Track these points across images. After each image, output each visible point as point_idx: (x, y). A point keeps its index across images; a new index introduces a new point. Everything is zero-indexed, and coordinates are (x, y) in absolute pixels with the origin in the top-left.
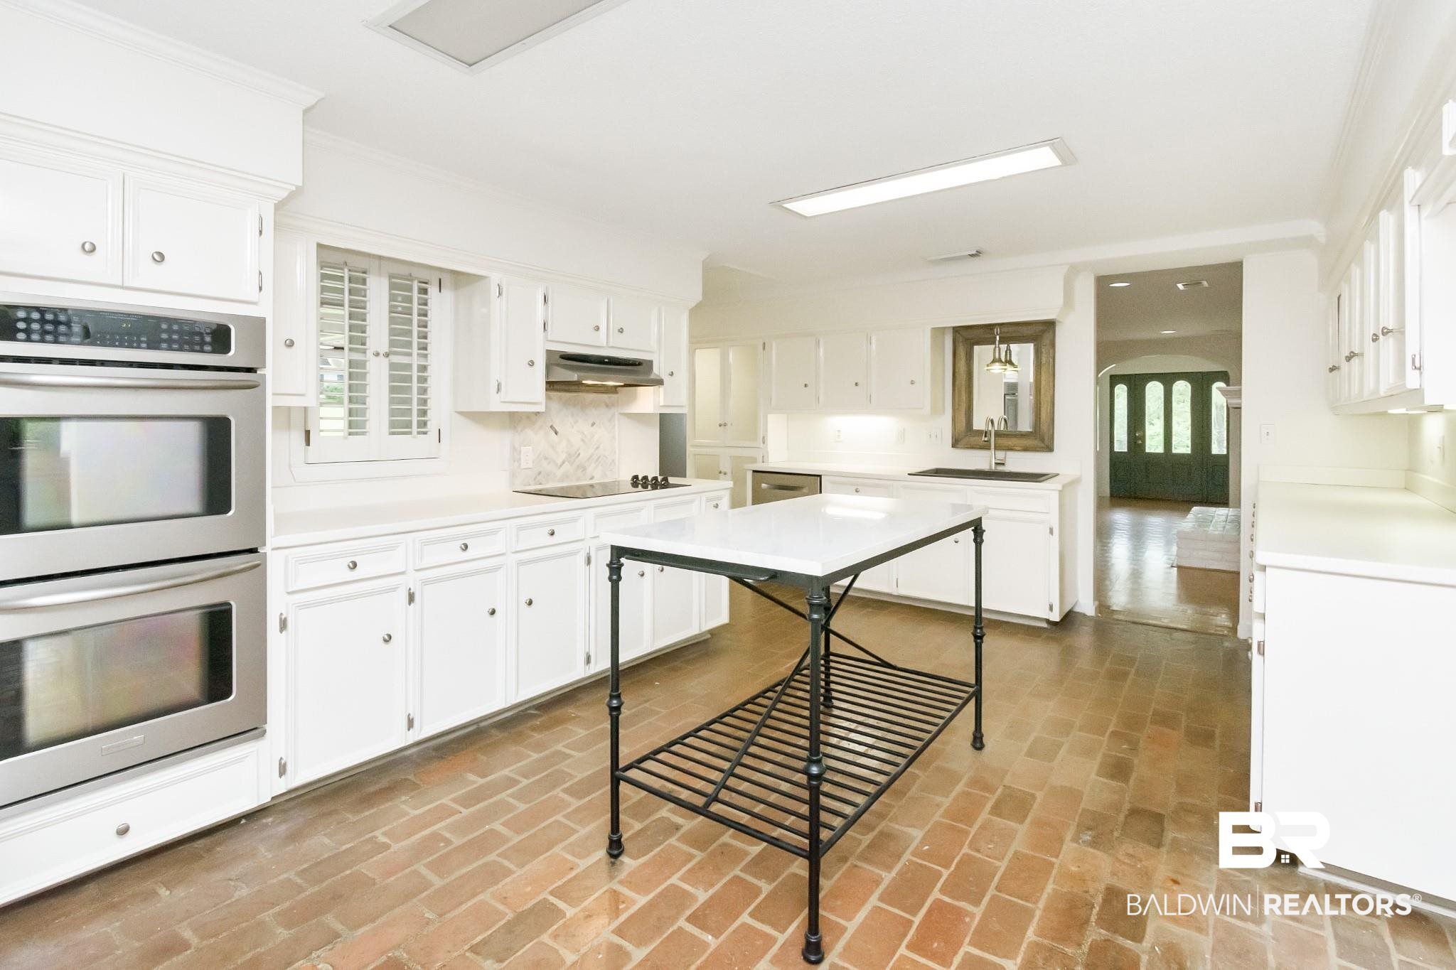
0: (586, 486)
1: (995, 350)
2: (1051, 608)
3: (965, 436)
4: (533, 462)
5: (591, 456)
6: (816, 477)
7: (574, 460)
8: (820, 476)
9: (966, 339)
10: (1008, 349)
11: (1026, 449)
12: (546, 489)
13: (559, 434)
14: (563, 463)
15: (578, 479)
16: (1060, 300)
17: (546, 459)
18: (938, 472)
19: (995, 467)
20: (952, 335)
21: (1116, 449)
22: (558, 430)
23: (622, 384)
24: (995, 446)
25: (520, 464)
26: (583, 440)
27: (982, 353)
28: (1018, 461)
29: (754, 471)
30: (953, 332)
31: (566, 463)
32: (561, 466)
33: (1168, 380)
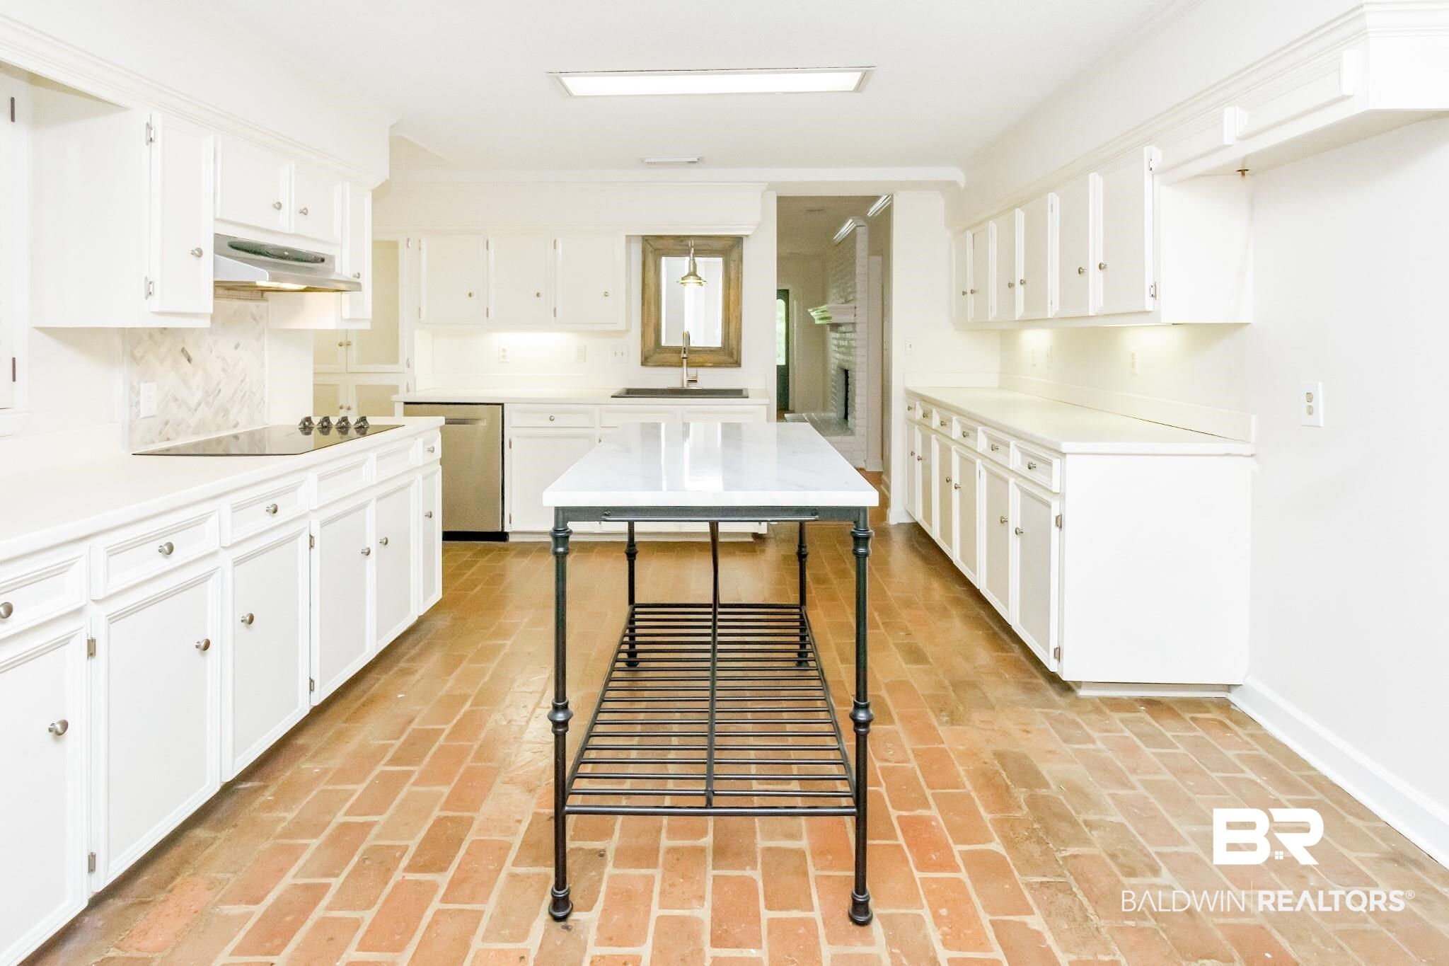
0: (228, 437)
1: (689, 263)
3: (654, 354)
4: (157, 407)
5: (235, 393)
6: (498, 406)
7: (214, 400)
8: (502, 404)
9: (656, 250)
11: (716, 365)
12: (176, 448)
13: (193, 362)
14: (199, 404)
15: (219, 428)
17: (176, 400)
18: (631, 393)
19: (688, 386)
20: (641, 244)
22: (191, 355)
23: (303, 287)
24: (688, 364)
25: (139, 411)
26: (224, 370)
27: (673, 266)
28: (710, 378)
29: (407, 403)
30: (642, 242)
31: (203, 405)
32: (196, 410)
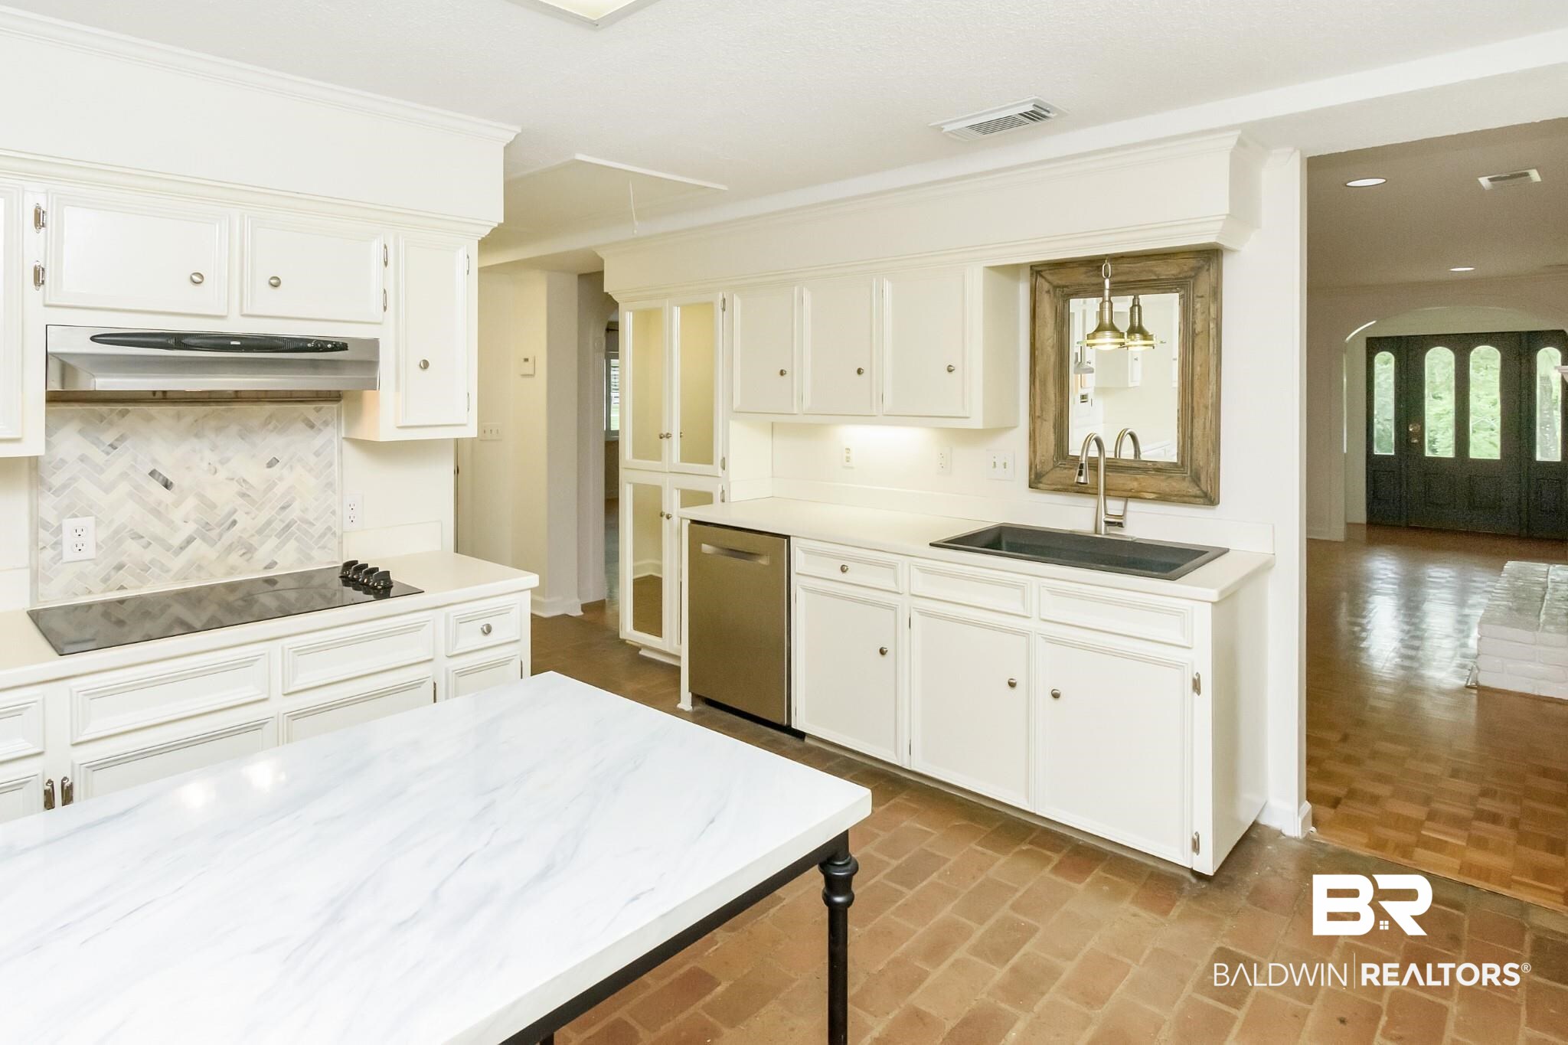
1: (1102, 306)
2: (1196, 846)
3: (1052, 468)
4: (98, 546)
5: (267, 525)
6: (785, 541)
7: (220, 536)
8: (788, 537)
9: (1056, 287)
10: (1136, 305)
11: (1163, 498)
13: (175, 486)
14: (189, 542)
16: (1222, 206)
17: (138, 538)
19: (1106, 531)
20: (1029, 279)
21: (1377, 452)
22: (170, 478)
24: (1105, 492)
25: (60, 554)
26: (243, 495)
27: (1084, 311)
29: (694, 522)
30: (1032, 274)
31: (198, 542)
32: (182, 549)
33: (1462, 344)
